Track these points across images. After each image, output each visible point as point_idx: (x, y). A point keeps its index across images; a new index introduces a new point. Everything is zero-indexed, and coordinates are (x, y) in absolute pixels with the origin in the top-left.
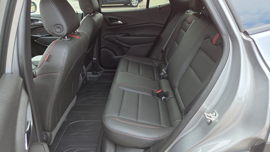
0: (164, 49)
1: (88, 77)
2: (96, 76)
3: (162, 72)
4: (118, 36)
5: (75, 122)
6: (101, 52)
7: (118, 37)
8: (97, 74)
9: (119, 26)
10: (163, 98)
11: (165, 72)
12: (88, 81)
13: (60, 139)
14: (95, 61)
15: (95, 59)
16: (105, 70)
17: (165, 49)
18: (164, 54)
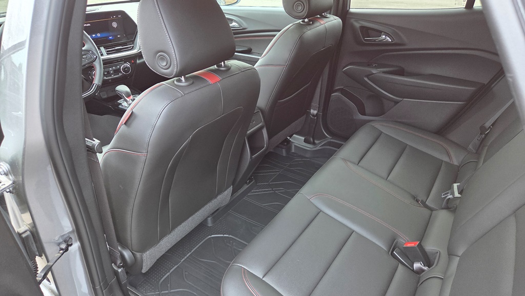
0: (488, 124)
1: (295, 146)
2: (309, 147)
3: (450, 191)
4: (374, 71)
5: (222, 235)
6: (331, 100)
7: (374, 74)
8: (314, 143)
9: (383, 48)
10: (417, 265)
11: (457, 195)
12: (293, 153)
13: (182, 260)
14: (313, 116)
15: (315, 112)
16: (331, 139)
17: (493, 125)
18: (485, 137)
